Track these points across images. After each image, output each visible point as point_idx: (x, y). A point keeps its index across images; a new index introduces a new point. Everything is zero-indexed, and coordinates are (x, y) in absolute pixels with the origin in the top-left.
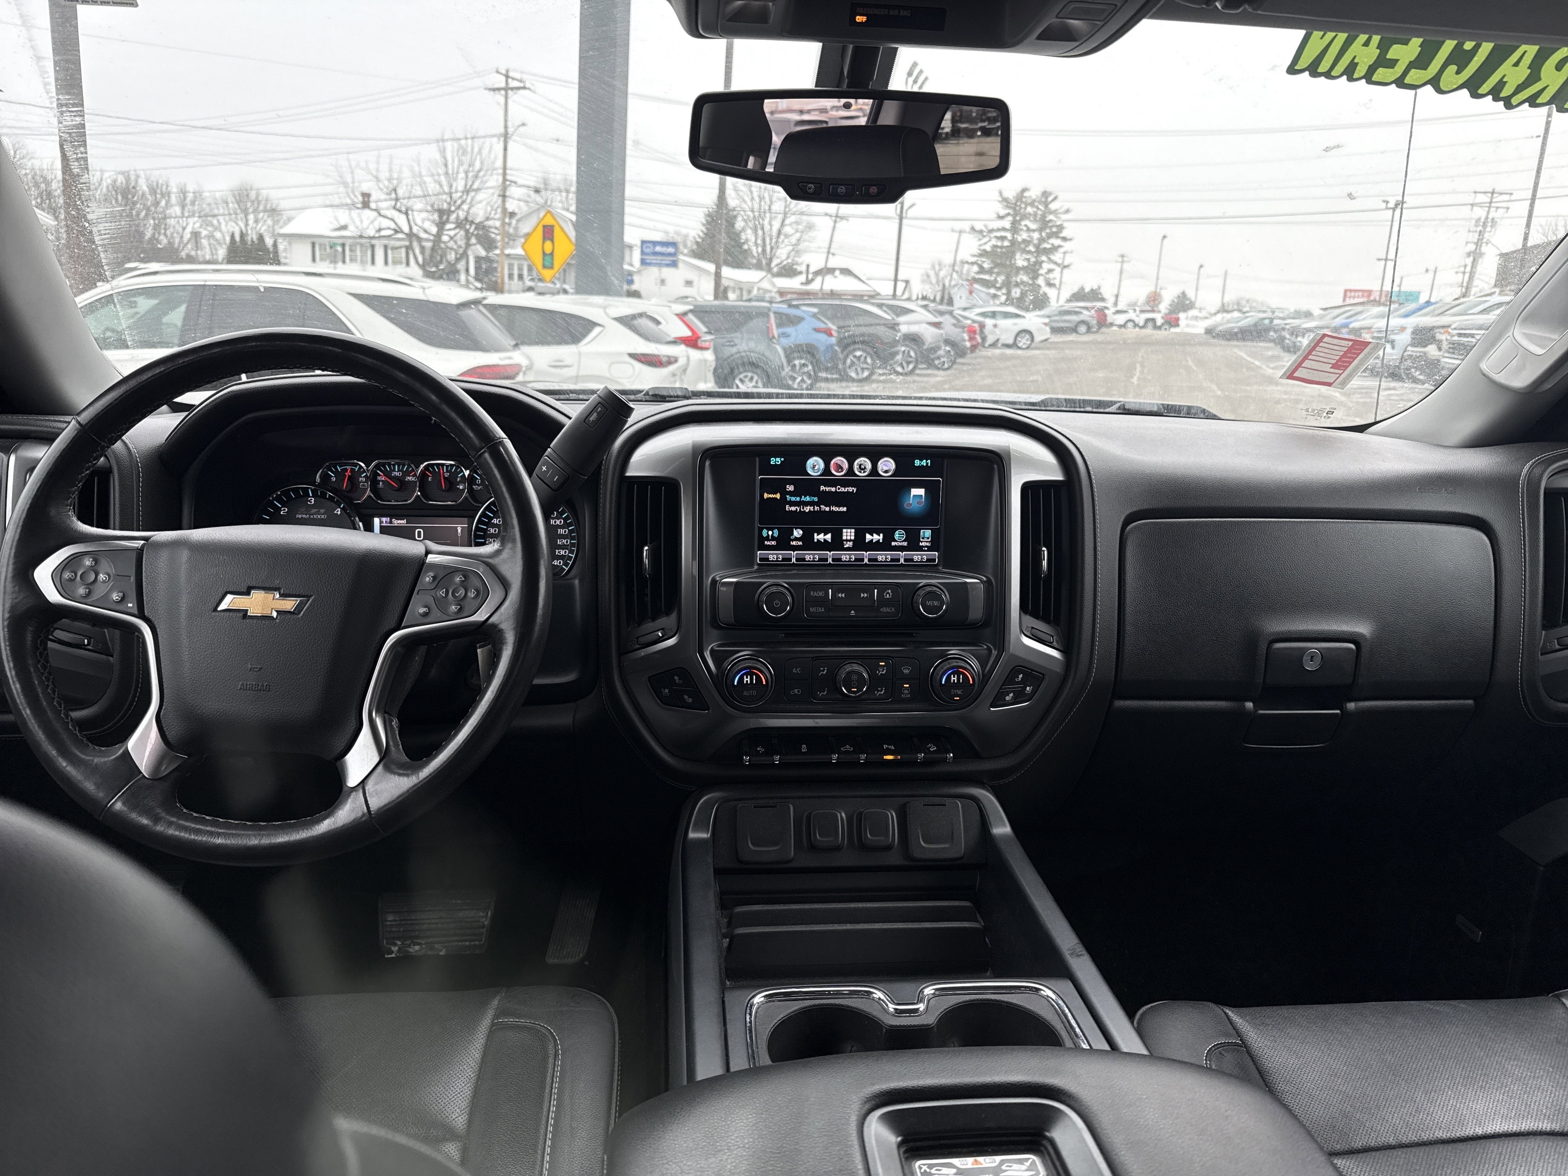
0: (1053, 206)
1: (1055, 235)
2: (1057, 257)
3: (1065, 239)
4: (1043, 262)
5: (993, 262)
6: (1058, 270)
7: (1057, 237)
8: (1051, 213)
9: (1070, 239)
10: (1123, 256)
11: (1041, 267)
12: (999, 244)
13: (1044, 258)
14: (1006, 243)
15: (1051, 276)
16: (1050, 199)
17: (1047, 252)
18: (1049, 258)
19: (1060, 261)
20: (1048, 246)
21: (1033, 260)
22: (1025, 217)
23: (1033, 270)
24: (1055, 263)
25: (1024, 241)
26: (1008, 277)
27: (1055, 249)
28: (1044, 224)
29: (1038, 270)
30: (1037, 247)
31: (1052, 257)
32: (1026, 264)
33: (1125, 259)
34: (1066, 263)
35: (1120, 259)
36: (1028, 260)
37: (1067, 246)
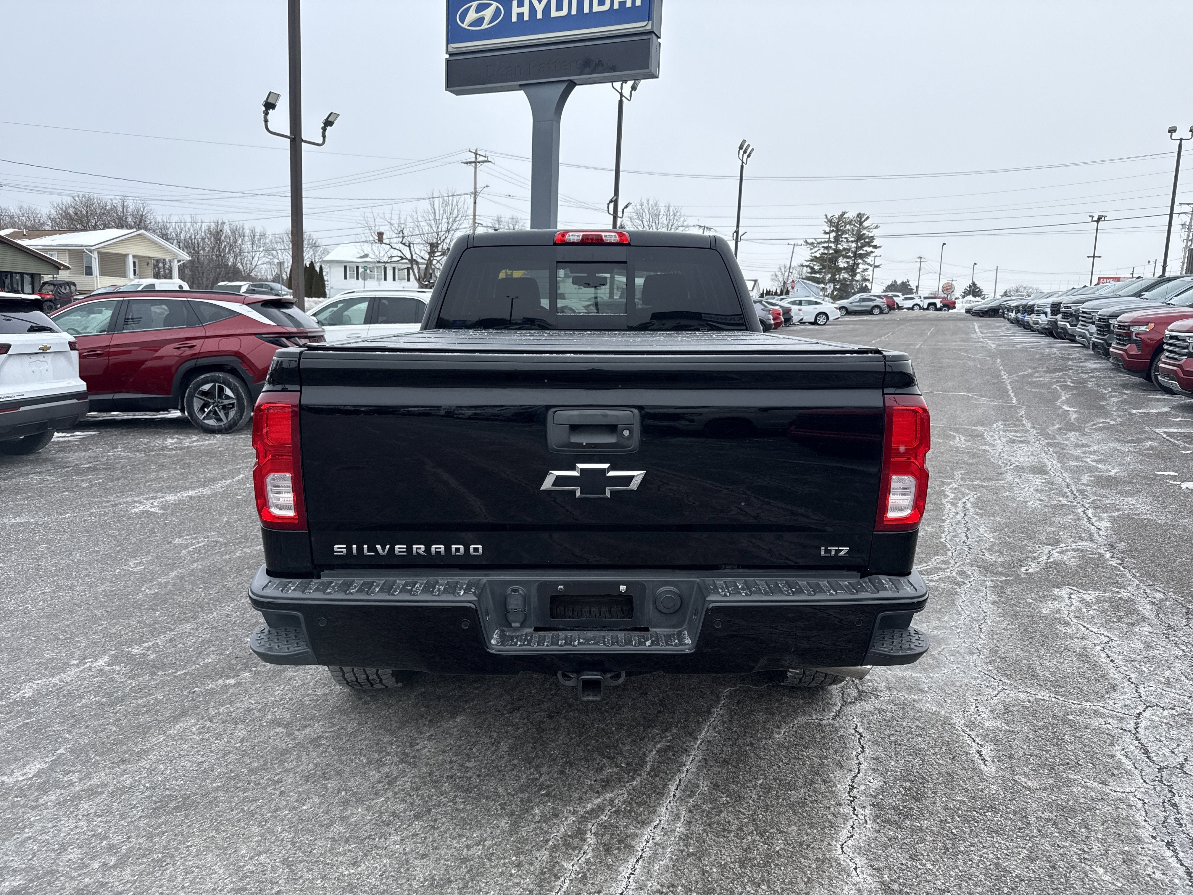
0: (866, 224)
1: (868, 244)
2: (869, 260)
3: (875, 247)
4: (858, 264)
5: (821, 265)
6: (871, 269)
7: (870, 246)
8: (865, 229)
9: (880, 247)
10: (921, 258)
11: (858, 267)
12: (826, 252)
13: (860, 261)
14: (831, 251)
15: (866, 273)
16: (863, 219)
17: (862, 256)
18: (864, 261)
19: (872, 263)
20: (863, 252)
21: (851, 262)
22: (844, 232)
23: (852, 270)
24: (869, 264)
25: (844, 249)
26: (834, 275)
27: (868, 254)
28: (860, 237)
29: (856, 269)
30: (855, 253)
31: (866, 260)
32: (846, 265)
33: (922, 260)
34: (876, 264)
35: (919, 260)
36: (848, 262)
37: (877, 252)
